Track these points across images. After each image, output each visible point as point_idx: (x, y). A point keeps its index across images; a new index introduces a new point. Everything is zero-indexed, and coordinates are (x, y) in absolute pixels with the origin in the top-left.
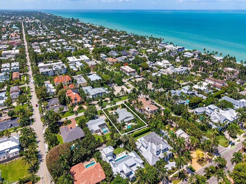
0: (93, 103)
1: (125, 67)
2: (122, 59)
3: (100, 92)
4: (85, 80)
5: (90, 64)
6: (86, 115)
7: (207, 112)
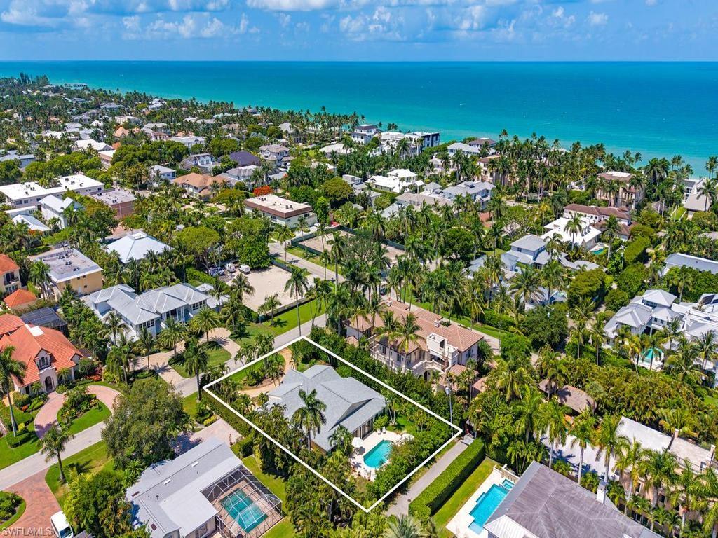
0: (144, 363)
1: (263, 200)
2: (242, 174)
3: (176, 305)
4: (95, 264)
5: (108, 200)
6: (115, 440)
7: (659, 322)
